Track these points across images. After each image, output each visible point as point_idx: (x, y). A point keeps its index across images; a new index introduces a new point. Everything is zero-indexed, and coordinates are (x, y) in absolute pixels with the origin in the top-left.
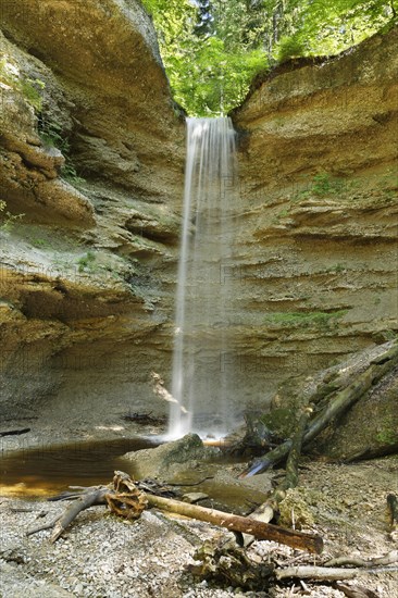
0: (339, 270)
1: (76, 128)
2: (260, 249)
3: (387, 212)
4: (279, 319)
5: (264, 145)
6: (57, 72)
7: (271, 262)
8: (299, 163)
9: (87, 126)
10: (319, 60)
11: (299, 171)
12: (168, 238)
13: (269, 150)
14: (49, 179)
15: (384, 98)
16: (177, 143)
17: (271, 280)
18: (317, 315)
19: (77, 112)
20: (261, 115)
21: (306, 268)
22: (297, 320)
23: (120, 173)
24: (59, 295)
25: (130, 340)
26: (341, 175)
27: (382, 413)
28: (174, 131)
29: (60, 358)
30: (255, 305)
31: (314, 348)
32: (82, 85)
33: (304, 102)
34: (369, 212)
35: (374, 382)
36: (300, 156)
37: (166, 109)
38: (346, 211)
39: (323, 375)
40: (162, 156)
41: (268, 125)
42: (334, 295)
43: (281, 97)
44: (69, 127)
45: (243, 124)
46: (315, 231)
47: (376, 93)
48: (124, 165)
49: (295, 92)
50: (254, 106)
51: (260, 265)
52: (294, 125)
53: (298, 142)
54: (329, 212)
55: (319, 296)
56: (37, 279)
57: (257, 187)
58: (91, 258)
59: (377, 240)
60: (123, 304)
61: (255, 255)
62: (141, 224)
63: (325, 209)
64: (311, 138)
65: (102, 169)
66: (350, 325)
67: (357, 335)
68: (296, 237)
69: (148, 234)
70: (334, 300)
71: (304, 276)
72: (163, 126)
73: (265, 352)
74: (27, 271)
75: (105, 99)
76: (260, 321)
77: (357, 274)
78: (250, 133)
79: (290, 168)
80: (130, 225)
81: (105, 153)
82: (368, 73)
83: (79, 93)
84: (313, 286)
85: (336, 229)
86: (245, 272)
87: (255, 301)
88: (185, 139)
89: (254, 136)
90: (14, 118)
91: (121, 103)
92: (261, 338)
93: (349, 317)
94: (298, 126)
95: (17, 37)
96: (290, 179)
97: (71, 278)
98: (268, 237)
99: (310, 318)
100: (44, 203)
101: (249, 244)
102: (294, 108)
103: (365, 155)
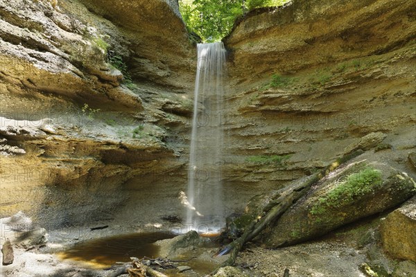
0: (287, 130)
1: (131, 55)
2: (241, 119)
3: (314, 97)
4: (253, 160)
5: (243, 58)
6: (120, 26)
7: (248, 126)
8: (264, 67)
9: (138, 53)
10: (272, 9)
11: (264, 72)
12: (187, 114)
13: (246, 61)
14: (115, 87)
15: (310, 29)
16: (193, 58)
17: (249, 137)
18: (275, 157)
19: (132, 46)
20: (240, 41)
21: (269, 129)
22: (263, 161)
23: (159, 78)
24: (123, 151)
25: (167, 173)
26: (289, 74)
27: (295, 220)
28: (190, 51)
29: (126, 185)
30: (239, 151)
31: (273, 177)
32: (134, 31)
33: (265, 33)
34: (304, 96)
35: (294, 202)
36: (264, 64)
37: (185, 40)
38: (290, 96)
39: (274, 194)
40: (184, 66)
41: (244, 47)
42: (285, 146)
43: (251, 30)
44: (128, 55)
45: (230, 45)
46: (273, 108)
47: (306, 28)
48: (161, 73)
49: (259, 27)
50: (237, 35)
51: (242, 128)
52: (260, 46)
53: (262, 56)
54: (280, 97)
55: (276, 146)
56: (108, 144)
57: (241, 82)
58: (141, 129)
59: (309, 113)
60: (161, 154)
61: (239, 122)
62: (171, 107)
63: (278, 95)
64: (270, 53)
65: (148, 76)
66: (293, 163)
67: (297, 169)
68: (262, 111)
69: (176, 112)
70: (285, 148)
71: (267, 134)
72: (183, 49)
73: (246, 179)
74: (103, 139)
75: (148, 38)
76: (242, 161)
77: (298, 133)
78: (235, 51)
79: (259, 70)
80: (165, 108)
81: (150, 67)
82: (300, 16)
83: (132, 36)
84: (273, 140)
85: (285, 107)
86: (233, 132)
87: (239, 149)
88: (196, 56)
89: (237, 53)
90: (92, 57)
91: (157, 39)
92: (243, 171)
93: (293, 158)
94: (262, 47)
95: (96, 11)
96: (259, 77)
97: (128, 142)
98: (246, 112)
99: (270, 160)
100: (113, 100)
101: (235, 116)
102: (259, 36)
103: (302, 62)
